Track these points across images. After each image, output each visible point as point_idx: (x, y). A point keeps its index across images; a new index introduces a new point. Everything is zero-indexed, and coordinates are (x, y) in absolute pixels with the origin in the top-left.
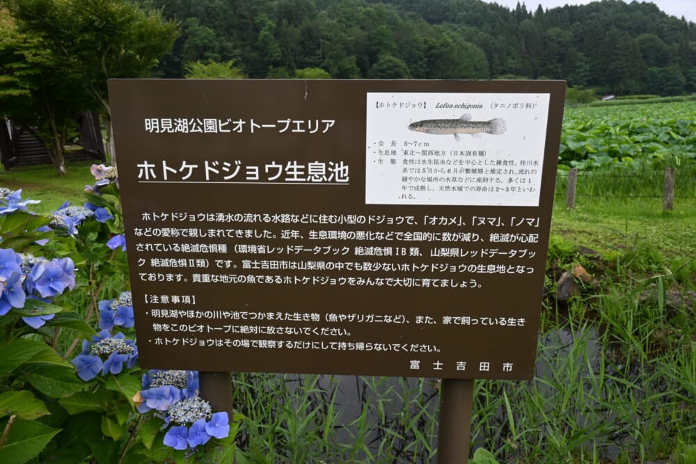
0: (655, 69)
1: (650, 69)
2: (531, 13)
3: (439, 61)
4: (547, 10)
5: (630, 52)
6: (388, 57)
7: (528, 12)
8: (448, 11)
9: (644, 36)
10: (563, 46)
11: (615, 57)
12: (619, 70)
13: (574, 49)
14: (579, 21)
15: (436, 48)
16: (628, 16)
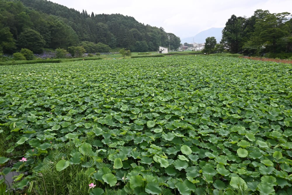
0: (138, 42)
1: (137, 42)
2: (89, 15)
3: (57, 33)
4: (96, 15)
5: (130, 35)
6: (30, 29)
7: (88, 15)
8: (51, 9)
9: (133, 29)
10: (105, 31)
11: (125, 36)
12: (127, 42)
13: (110, 32)
14: (109, 21)
15: (54, 27)
16: (126, 21)
